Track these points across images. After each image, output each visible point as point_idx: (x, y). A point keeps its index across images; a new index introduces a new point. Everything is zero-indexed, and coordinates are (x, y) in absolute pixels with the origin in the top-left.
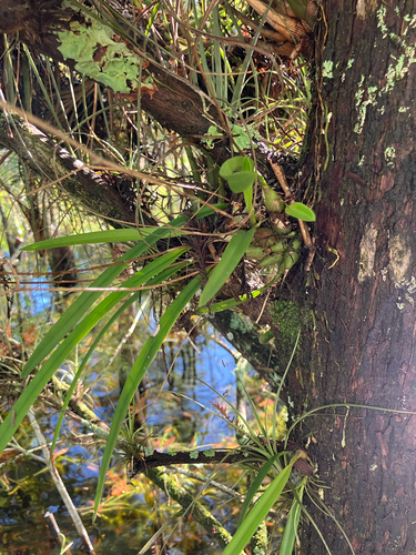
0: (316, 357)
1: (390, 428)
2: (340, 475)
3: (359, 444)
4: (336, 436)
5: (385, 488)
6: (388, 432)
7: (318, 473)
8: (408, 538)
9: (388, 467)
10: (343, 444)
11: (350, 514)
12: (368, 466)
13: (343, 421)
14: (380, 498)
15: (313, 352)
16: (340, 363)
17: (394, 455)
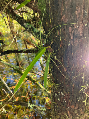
0: (51, 12)
1: (73, 31)
2: (60, 50)
3: (65, 38)
4: (58, 37)
5: (72, 51)
6: (73, 32)
7: (54, 52)
8: (79, 66)
9: (73, 44)
10: (60, 39)
11: (63, 61)
12: (68, 45)
13: (60, 32)
14: (71, 54)
15: (50, 11)
16: (57, 12)
17: (75, 40)
